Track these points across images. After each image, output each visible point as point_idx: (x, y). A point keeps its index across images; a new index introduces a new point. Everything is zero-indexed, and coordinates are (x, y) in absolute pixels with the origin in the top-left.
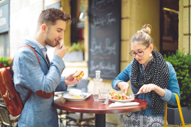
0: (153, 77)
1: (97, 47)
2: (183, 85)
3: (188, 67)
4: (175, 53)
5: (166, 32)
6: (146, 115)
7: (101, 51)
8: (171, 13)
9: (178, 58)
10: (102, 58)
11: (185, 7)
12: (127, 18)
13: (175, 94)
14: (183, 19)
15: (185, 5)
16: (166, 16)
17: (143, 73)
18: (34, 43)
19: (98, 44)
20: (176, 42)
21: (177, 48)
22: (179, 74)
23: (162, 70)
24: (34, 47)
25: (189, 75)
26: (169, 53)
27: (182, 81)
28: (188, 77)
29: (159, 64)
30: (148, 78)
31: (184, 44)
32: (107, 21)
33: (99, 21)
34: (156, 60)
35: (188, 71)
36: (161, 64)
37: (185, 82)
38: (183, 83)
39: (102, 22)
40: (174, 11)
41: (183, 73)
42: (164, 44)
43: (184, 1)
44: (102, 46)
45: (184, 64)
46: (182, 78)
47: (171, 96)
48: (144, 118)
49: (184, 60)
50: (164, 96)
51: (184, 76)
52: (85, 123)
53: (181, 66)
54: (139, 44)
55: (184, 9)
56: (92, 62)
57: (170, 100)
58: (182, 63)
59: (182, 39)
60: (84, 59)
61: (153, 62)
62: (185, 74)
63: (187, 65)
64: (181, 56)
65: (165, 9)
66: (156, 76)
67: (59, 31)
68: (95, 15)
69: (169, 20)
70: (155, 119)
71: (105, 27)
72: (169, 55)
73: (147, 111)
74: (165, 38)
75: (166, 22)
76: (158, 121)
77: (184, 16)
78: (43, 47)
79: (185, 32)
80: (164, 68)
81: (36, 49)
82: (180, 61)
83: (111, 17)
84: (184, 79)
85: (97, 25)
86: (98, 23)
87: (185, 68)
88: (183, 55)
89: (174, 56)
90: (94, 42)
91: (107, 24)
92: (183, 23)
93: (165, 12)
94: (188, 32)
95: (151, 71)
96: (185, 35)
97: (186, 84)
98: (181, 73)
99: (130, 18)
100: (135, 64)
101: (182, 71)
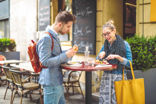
0: (116, 50)
1: (78, 31)
2: (139, 56)
3: (142, 44)
4: (134, 36)
5: (127, 20)
6: (113, 73)
7: (82, 34)
8: (131, 7)
9: (136, 39)
10: (82, 39)
11: (140, 5)
12: (101, 11)
13: (129, 61)
14: (139, 13)
15: (140, 3)
16: (127, 9)
17: (110, 48)
18: (53, 32)
19: (80, 29)
20: (134, 27)
21: (135, 33)
22: (136, 49)
23: (121, 45)
24: (52, 34)
25: (142, 50)
26: (130, 35)
27: (138, 54)
28: (142, 51)
29: (119, 42)
30: (113, 50)
31: (140, 29)
32: (86, 12)
33: (80, 13)
34: (117, 40)
35: (142, 47)
36: (120, 42)
37: (140, 54)
38: (139, 55)
39: (83, 14)
40: (133, 5)
41: (139, 49)
42: (126, 29)
43: (140, 1)
44: (83, 30)
45: (139, 43)
46: (138, 52)
47: (127, 61)
48: (112, 76)
49: (139, 40)
50: (123, 62)
51: (139, 51)
52: (71, 85)
53: (138, 44)
54: (107, 29)
55: (140, 6)
56: (75, 42)
57: (126, 65)
58: (138, 42)
59: (139, 26)
60: (69, 40)
61: (116, 41)
62: (140, 49)
63: (141, 43)
64: (138, 37)
65: (127, 4)
66: (118, 49)
67: (68, 27)
68: (77, 8)
69: (129, 11)
70: (118, 76)
71: (85, 17)
72: (130, 37)
73: (113, 71)
74: (126, 25)
75: (127, 13)
76: (120, 77)
77: (140, 11)
78: (58, 34)
79: (140, 22)
80: (122, 44)
81: (53, 35)
82: (137, 41)
83: (89, 10)
84: (139, 52)
85: (79, 16)
86: (80, 14)
87: (140, 46)
88: (139, 37)
89: (133, 37)
90: (76, 28)
91: (87, 15)
92: (139, 15)
93: (126, 6)
94: (142, 22)
95: (115, 46)
96: (140, 23)
97: (141, 55)
98: (138, 48)
99: (103, 11)
100: (106, 43)
101: (138, 47)
